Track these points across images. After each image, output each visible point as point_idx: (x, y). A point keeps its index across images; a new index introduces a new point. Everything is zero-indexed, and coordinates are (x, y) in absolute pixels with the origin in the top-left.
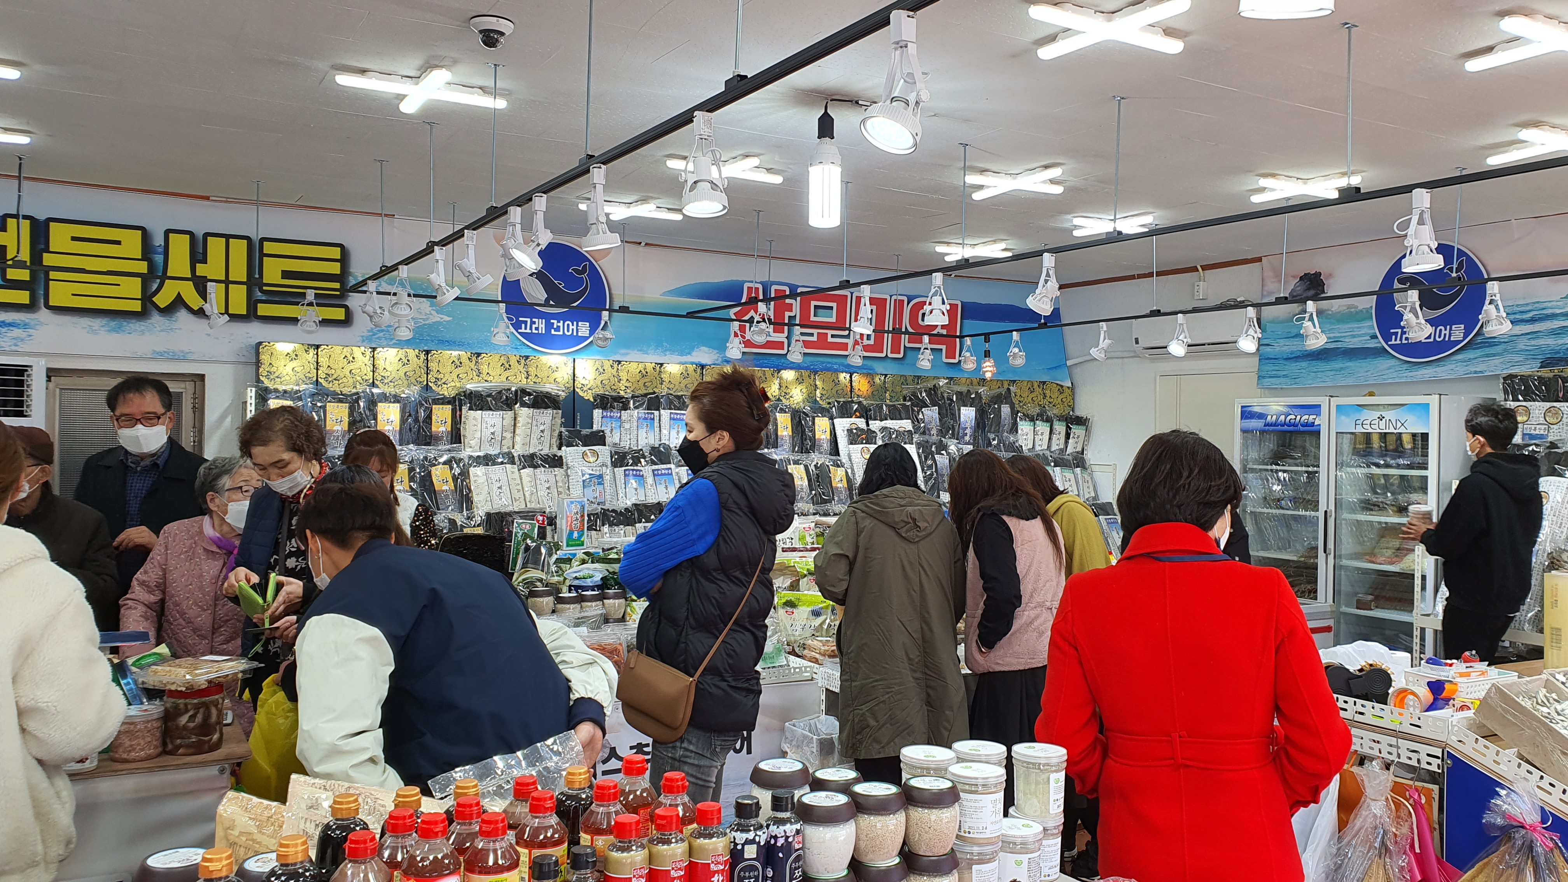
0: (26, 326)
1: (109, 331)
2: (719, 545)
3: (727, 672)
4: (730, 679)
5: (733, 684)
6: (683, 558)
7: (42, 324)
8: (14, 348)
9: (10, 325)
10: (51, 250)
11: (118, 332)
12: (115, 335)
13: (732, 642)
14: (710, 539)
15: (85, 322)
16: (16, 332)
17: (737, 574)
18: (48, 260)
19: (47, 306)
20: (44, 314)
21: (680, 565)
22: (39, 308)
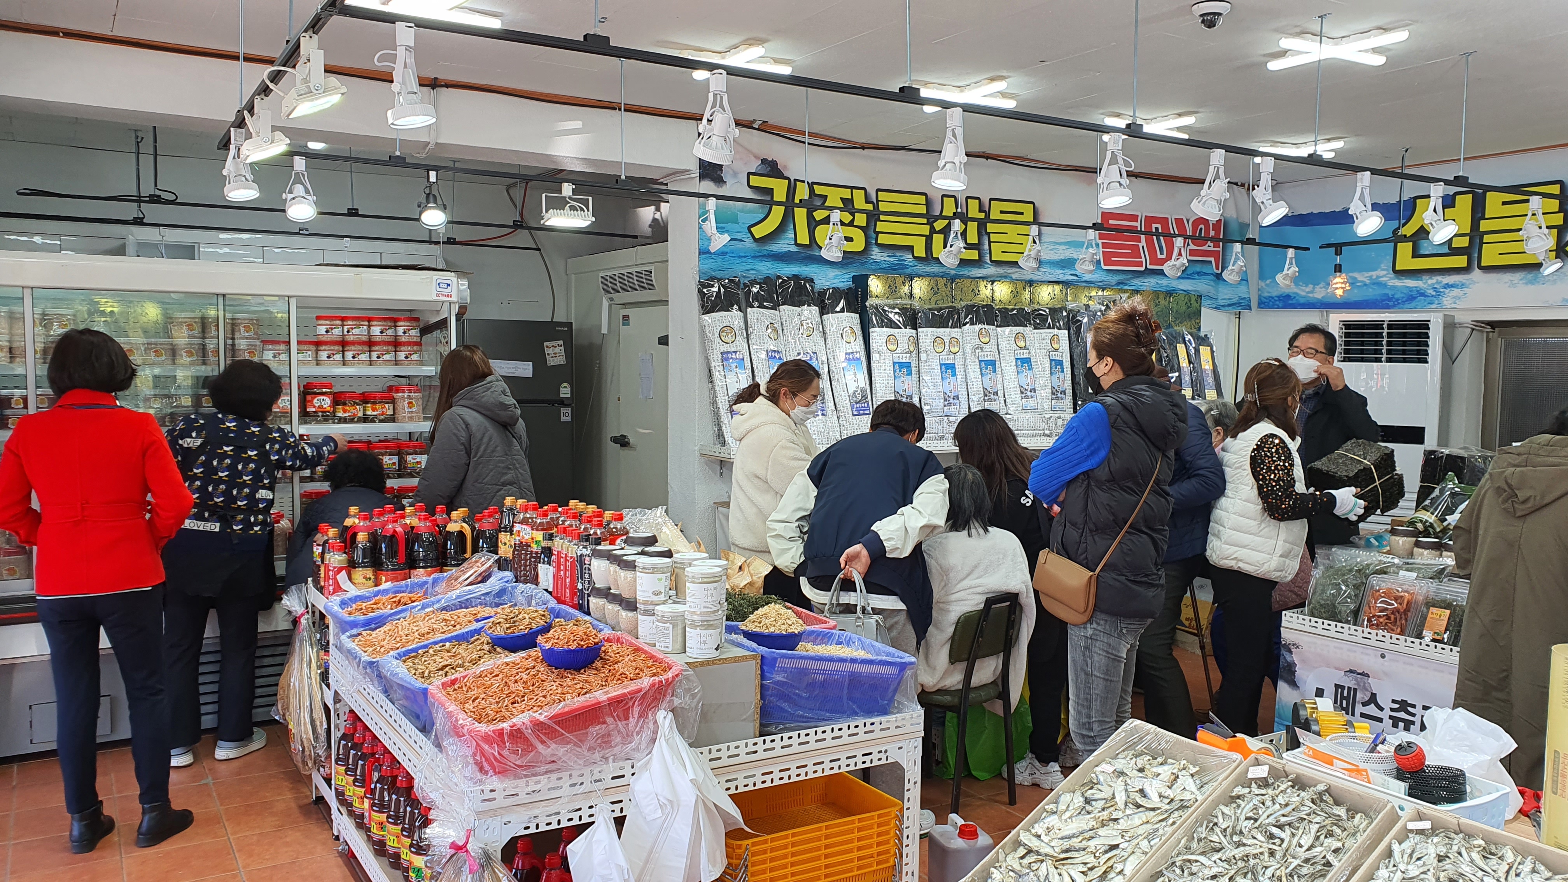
0: (1462, 286)
1: (1526, 284)
2: (1109, 459)
3: (1126, 568)
4: (1129, 574)
5: (1132, 578)
6: (1079, 472)
7: (1474, 283)
8: (1453, 306)
9: (1452, 286)
10: (1487, 216)
11: (1533, 284)
12: (1531, 287)
13: (1128, 543)
14: (1102, 454)
15: (1507, 277)
16: (1456, 292)
17: (1129, 484)
18: (1484, 226)
19: (1480, 267)
20: (1477, 272)
21: (1077, 477)
22: (1474, 269)
